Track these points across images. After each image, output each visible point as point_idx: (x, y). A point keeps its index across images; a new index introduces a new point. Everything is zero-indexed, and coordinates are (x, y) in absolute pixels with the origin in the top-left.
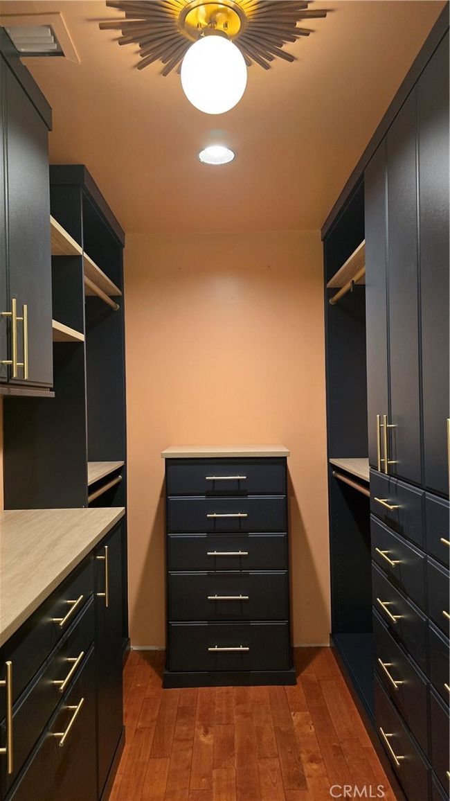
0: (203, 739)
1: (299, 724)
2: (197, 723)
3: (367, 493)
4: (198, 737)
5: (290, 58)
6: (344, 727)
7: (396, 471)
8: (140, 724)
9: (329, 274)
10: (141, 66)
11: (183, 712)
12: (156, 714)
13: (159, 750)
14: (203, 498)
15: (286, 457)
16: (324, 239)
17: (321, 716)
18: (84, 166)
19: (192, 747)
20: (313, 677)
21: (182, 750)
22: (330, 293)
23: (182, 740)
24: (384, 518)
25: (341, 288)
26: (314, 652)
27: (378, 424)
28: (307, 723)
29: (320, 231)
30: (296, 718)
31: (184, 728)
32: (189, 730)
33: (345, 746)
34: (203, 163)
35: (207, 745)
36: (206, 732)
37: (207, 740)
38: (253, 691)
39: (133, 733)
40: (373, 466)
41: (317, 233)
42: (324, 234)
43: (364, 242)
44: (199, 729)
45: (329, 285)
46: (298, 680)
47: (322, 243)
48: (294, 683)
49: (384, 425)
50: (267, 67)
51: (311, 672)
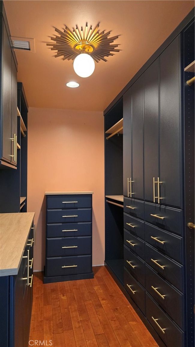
0: (63, 298)
1: (97, 290)
2: (59, 293)
3: (122, 206)
4: (61, 297)
5: (105, 61)
6: (112, 289)
7: (134, 196)
8: (37, 296)
9: (107, 128)
10: (56, 56)
11: (53, 290)
12: (43, 292)
13: (47, 302)
14: (61, 210)
15: (92, 195)
16: (104, 115)
17: (105, 287)
18: (22, 83)
19: (59, 301)
20: (100, 275)
21: (55, 302)
22: (106, 135)
23: (55, 299)
24: (129, 213)
25: (112, 134)
26: (98, 268)
27: (128, 181)
28: (100, 289)
29: (103, 112)
30: (96, 288)
31: (55, 295)
32: (57, 295)
33: (114, 295)
34: (68, 87)
35: (65, 299)
36: (63, 296)
37: (64, 298)
38: (79, 282)
39: (35, 298)
40: (126, 196)
41: (102, 113)
42: (105, 114)
43: (122, 119)
44: (60, 295)
45: (106, 132)
46: (94, 277)
47: (104, 117)
48: (93, 278)
49: (131, 181)
50: (98, 62)
51: (99, 274)
